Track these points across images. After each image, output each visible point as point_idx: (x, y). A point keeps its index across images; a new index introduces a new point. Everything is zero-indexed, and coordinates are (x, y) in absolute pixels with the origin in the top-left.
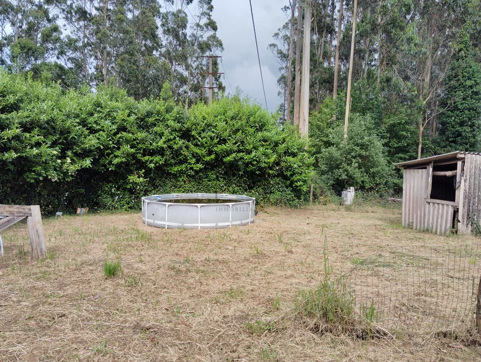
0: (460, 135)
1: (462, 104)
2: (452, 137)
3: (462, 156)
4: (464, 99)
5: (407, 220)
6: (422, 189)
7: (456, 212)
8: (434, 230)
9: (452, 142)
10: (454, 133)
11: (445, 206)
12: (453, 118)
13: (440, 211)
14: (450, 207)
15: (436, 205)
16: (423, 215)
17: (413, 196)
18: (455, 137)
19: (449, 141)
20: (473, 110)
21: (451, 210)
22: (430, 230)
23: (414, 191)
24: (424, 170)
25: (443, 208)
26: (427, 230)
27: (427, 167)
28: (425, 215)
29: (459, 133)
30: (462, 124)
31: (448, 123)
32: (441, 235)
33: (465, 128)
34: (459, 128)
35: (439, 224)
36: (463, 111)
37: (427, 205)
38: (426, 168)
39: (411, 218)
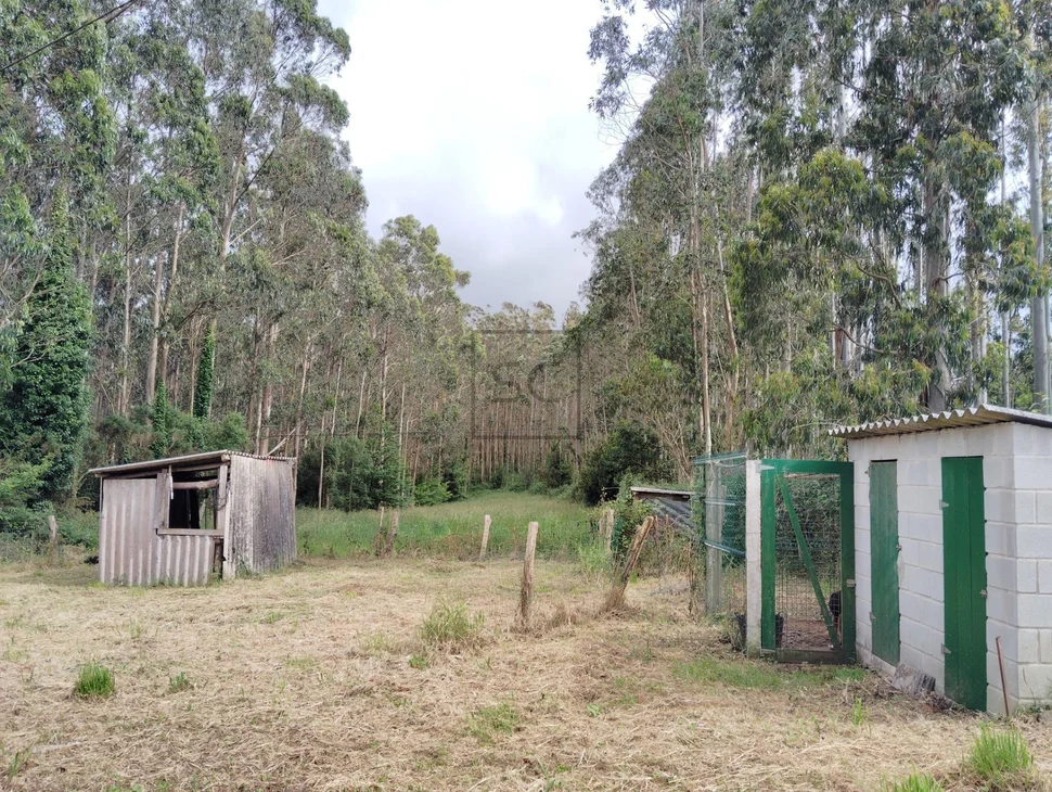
0: (53, 410)
1: (56, 352)
2: (36, 414)
3: (227, 457)
4: (59, 343)
5: (112, 571)
6: (147, 513)
7: (219, 544)
8: (177, 580)
9: (38, 423)
10: (42, 407)
11: (198, 539)
12: (40, 377)
13: (188, 546)
14: (208, 538)
15: (179, 538)
16: (150, 558)
17: (127, 529)
18: (44, 415)
19: (30, 421)
20: (79, 366)
21: (209, 543)
22: (167, 583)
23: (128, 518)
24: (152, 481)
25: (193, 542)
26: (162, 583)
27: (159, 475)
28: (154, 558)
29: (52, 407)
30: (56, 390)
31: (31, 386)
32: (191, 585)
33: (62, 398)
34: (53, 398)
35: (187, 569)
36: (59, 365)
37: (160, 541)
38: (155, 477)
39: (122, 568)
